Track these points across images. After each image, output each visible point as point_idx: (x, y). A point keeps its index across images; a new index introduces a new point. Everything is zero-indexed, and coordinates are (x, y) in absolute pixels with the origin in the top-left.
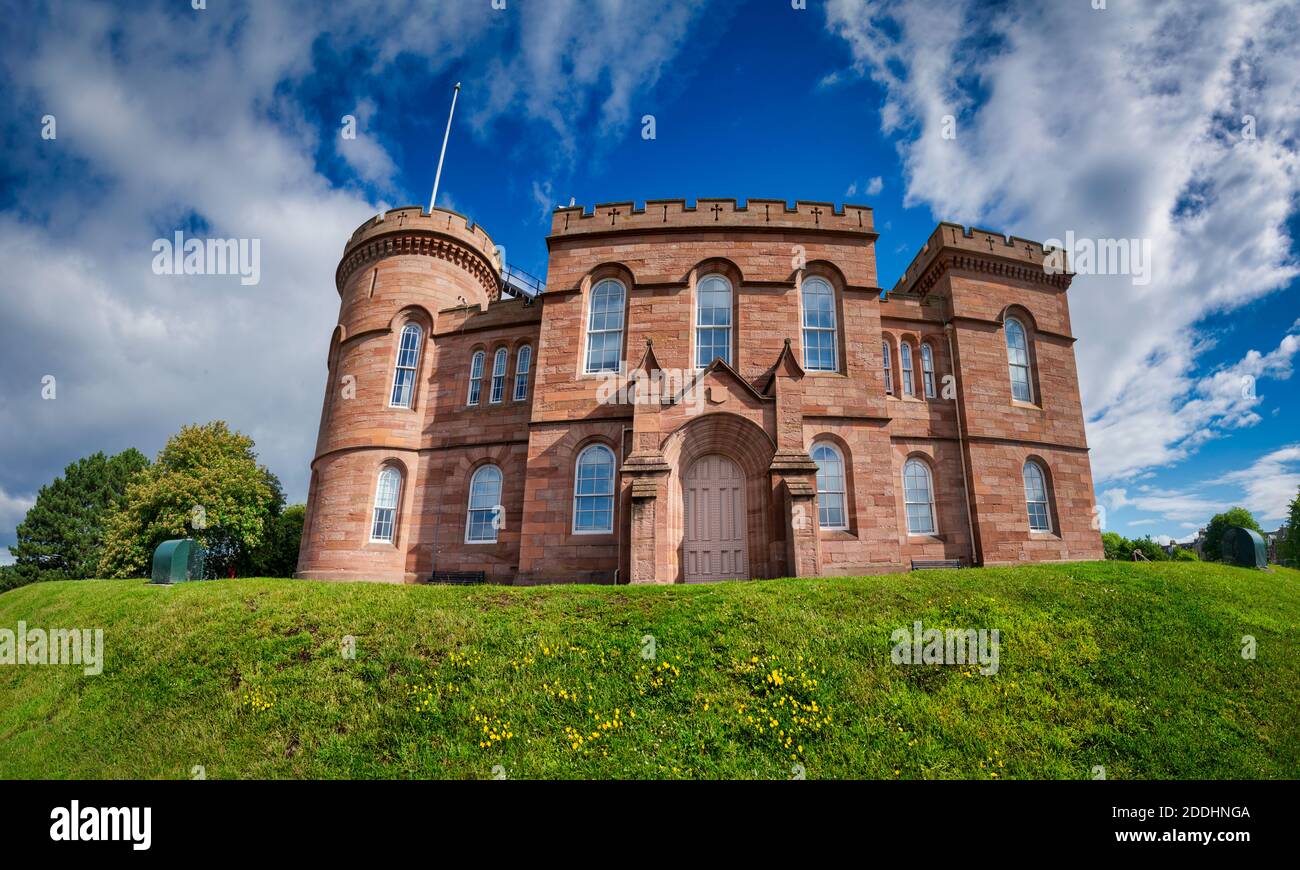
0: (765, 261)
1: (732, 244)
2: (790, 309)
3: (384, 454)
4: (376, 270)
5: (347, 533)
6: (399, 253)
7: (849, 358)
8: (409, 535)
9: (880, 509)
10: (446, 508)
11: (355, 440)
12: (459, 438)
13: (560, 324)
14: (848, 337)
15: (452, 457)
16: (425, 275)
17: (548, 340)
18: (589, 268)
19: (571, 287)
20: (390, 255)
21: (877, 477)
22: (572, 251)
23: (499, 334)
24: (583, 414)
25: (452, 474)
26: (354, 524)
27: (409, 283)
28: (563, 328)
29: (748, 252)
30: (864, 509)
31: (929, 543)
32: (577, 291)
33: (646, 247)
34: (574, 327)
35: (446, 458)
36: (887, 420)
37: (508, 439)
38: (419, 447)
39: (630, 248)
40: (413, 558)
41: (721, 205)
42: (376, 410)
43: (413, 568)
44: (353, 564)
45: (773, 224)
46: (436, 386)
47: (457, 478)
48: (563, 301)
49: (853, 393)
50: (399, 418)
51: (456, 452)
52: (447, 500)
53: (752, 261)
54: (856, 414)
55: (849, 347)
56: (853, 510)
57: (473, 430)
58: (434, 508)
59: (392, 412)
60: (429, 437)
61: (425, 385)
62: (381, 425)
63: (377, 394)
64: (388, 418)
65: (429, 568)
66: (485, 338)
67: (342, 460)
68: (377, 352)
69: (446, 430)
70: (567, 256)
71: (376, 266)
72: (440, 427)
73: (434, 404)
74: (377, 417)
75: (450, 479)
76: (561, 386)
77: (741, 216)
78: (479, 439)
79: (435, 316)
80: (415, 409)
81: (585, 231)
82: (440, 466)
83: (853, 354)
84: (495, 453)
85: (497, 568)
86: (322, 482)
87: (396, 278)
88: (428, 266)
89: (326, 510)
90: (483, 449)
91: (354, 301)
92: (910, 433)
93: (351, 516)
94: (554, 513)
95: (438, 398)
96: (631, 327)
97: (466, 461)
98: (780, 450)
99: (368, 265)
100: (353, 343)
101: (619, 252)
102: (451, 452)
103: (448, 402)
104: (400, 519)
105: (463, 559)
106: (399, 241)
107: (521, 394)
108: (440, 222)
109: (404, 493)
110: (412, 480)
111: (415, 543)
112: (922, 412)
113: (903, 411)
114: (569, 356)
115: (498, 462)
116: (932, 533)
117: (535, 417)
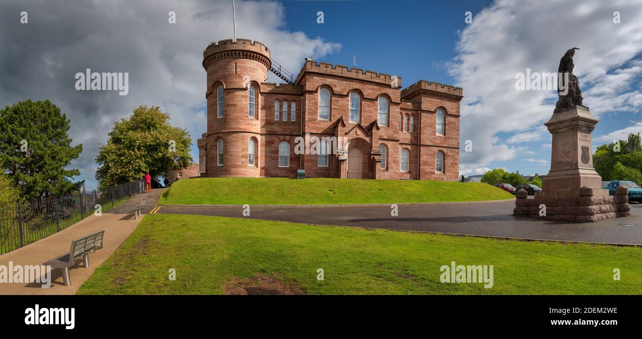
0: (370, 91)
1: (361, 84)
2: (376, 107)
3: (250, 135)
4: (236, 63)
5: (242, 162)
6: (244, 58)
7: (390, 123)
8: (261, 162)
9: (395, 164)
10: (272, 155)
11: (240, 128)
12: (274, 131)
13: (312, 102)
14: (390, 117)
15: (273, 138)
16: (255, 69)
17: (308, 106)
18: (320, 84)
19: (314, 90)
20: (241, 58)
21: (394, 156)
22: (314, 77)
23: (285, 96)
24: (320, 132)
25: (273, 143)
26: (244, 159)
27: (250, 71)
28: (313, 103)
29: (365, 88)
30: (390, 164)
31: (406, 173)
32: (316, 91)
33: (336, 81)
34: (316, 103)
35: (271, 138)
36: (399, 141)
37: (291, 134)
38: (260, 133)
39: (332, 80)
40: (264, 171)
41: (359, 71)
42: (246, 118)
43: (263, 175)
44: (245, 173)
45: (373, 80)
46: (264, 111)
47: (275, 145)
48: (312, 94)
49: (390, 132)
50: (253, 122)
51: (274, 136)
52: (273, 152)
53: (366, 91)
54: (391, 138)
55: (390, 119)
56: (387, 164)
57: (279, 129)
58: (268, 154)
59: (252, 120)
60: (264, 129)
61: (260, 111)
62: (249, 124)
63: (244, 112)
65: (268, 172)
66: (280, 97)
67: (235, 135)
68: (243, 96)
69: (270, 128)
70: (312, 78)
71: (236, 61)
72: (267, 126)
73: (264, 118)
74: (246, 121)
75: (272, 145)
76: (313, 122)
77: (364, 76)
78: (282, 133)
79: (260, 84)
80: (258, 119)
81: (317, 71)
82: (269, 140)
83: (392, 121)
84: (287, 138)
85: (291, 175)
86: (225, 142)
87: (245, 69)
88: (255, 65)
89: (231, 153)
90: (283, 136)
91: (227, 73)
92: (404, 142)
93: (243, 156)
94: (313, 160)
95: (266, 116)
96: (333, 106)
97: (277, 140)
98: (373, 149)
99: (231, 60)
100: (231, 91)
101: (329, 81)
102: (272, 136)
103: (269, 118)
104: (257, 158)
105: (279, 172)
106: (245, 54)
107: (293, 118)
108: (258, 48)
109: (257, 149)
110: (259, 144)
111: (263, 166)
112: (409, 136)
113: (403, 136)
114: (315, 113)
115: (288, 141)
116: (407, 171)
117: (307, 131)
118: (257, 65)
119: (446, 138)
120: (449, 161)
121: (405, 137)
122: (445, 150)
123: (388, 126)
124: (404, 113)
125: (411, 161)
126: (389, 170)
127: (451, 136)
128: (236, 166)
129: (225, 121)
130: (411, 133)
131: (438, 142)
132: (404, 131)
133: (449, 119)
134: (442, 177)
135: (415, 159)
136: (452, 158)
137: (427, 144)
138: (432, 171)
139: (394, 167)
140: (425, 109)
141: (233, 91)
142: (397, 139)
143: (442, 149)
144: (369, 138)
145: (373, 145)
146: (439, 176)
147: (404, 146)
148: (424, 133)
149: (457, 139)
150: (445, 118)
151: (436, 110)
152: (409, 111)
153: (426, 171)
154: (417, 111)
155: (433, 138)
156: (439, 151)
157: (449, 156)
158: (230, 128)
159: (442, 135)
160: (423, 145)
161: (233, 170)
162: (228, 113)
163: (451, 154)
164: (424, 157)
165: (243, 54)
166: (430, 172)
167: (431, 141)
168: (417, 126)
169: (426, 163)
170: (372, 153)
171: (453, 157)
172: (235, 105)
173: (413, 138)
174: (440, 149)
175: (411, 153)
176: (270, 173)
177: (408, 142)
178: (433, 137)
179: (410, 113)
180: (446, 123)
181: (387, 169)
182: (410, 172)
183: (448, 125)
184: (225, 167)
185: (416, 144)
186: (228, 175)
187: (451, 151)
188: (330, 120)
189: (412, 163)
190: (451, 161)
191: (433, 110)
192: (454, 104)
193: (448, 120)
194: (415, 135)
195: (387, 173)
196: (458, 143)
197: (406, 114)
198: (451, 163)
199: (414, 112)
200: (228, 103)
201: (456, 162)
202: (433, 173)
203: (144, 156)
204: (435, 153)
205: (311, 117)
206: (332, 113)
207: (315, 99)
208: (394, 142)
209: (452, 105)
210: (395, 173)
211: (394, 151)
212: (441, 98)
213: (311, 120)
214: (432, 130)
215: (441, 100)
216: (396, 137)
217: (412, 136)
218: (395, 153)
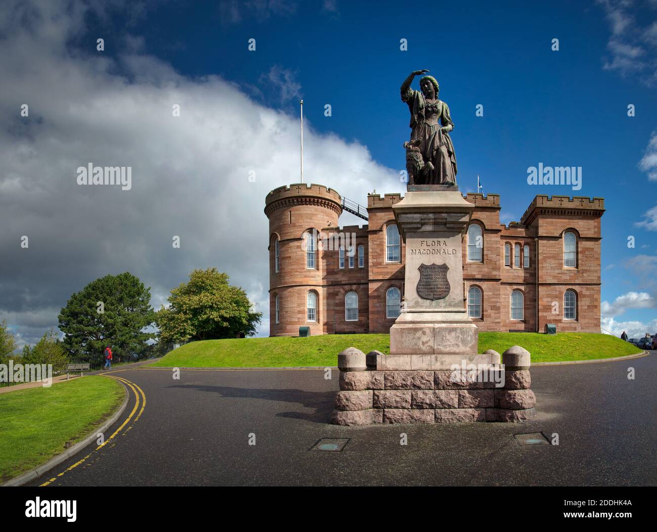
3: (309, 288)
4: (290, 212)
5: (298, 319)
6: (299, 205)
8: (323, 318)
9: (494, 311)
10: (336, 308)
11: (295, 282)
12: (338, 281)
13: (376, 243)
14: (485, 250)
15: (337, 289)
16: (312, 214)
17: (372, 249)
19: (378, 229)
20: (296, 205)
21: (491, 300)
24: (387, 277)
25: (337, 295)
26: (301, 315)
27: (307, 218)
28: (377, 245)
30: (487, 311)
32: (381, 230)
34: (381, 245)
35: (334, 289)
36: (499, 280)
37: (359, 282)
38: (322, 285)
40: (326, 327)
42: (302, 270)
43: (326, 330)
46: (325, 260)
47: (340, 297)
48: (376, 234)
49: (486, 270)
50: (312, 274)
51: (338, 287)
52: (337, 305)
54: (486, 278)
55: (486, 253)
56: (483, 311)
57: (344, 279)
58: (332, 308)
59: (309, 271)
60: (325, 280)
61: (320, 260)
62: (306, 276)
63: (302, 264)
64: (308, 274)
65: (330, 328)
67: (290, 289)
68: (298, 247)
69: (332, 278)
70: (376, 215)
71: (290, 210)
72: (330, 277)
73: (325, 268)
74: (304, 273)
75: (337, 297)
76: (379, 266)
78: (347, 282)
79: (320, 231)
80: (318, 270)
81: (381, 206)
82: (332, 292)
83: (488, 255)
84: (354, 287)
85: (359, 330)
86: (281, 298)
87: (301, 216)
88: (313, 210)
89: (286, 310)
90: (349, 286)
91: (281, 224)
92: (515, 281)
93: (300, 312)
94: (380, 311)
95: (327, 265)
97: (341, 290)
99: (285, 209)
100: (286, 242)
102: (336, 287)
103: (332, 267)
104: (318, 312)
105: (345, 327)
106: (300, 200)
107: (361, 264)
108: (315, 191)
109: (318, 303)
110: (321, 297)
111: (326, 321)
112: (522, 273)
113: (513, 273)
114: (381, 255)
115: (356, 291)
116: (522, 319)
117: (371, 278)
118: (315, 211)
119: (578, 271)
120: (583, 303)
121: (515, 274)
122: (577, 288)
123: (483, 262)
124: (513, 242)
125: (526, 307)
126: (485, 319)
127: (588, 268)
129: (280, 275)
130: (525, 269)
131: (566, 278)
132: (514, 267)
133: (584, 244)
134: (573, 325)
135: (532, 303)
136: (588, 299)
137: (548, 282)
138: (558, 318)
139: (492, 315)
140: (544, 235)
141: (288, 242)
142: (497, 277)
143: (573, 287)
146: (568, 325)
147: (515, 287)
148: (543, 267)
149: (596, 271)
150: (577, 243)
151: (561, 234)
152: (521, 239)
153: (548, 318)
154: (533, 238)
155: (559, 273)
156: (568, 290)
157: (585, 296)
158: (286, 283)
159: (573, 268)
160: (542, 284)
161: (289, 327)
162: (283, 267)
163: (587, 293)
164: (545, 300)
165: (297, 200)
166: (554, 320)
167: (554, 277)
168: (533, 259)
169: (548, 309)
171: (591, 296)
172: (290, 257)
173: (528, 275)
174: (570, 287)
175: (526, 295)
176: (334, 328)
177: (521, 281)
178: (557, 271)
179: (522, 242)
180: (579, 250)
181: (482, 319)
182: (524, 322)
183: (581, 253)
184: (280, 325)
185: (532, 282)
186: (283, 332)
187: (587, 289)
188: (401, 262)
189: (528, 308)
190: (588, 303)
191: (558, 235)
192: (592, 223)
193: (583, 246)
194: (532, 272)
195: (482, 324)
196: (599, 278)
197: (516, 243)
198: (588, 306)
199: (529, 240)
200: (283, 256)
201: (595, 304)
202: (560, 321)
204: (561, 293)
205: (375, 260)
206: (402, 253)
207: (380, 239)
208: (494, 283)
209: (587, 224)
210: (493, 322)
211: (493, 294)
212: (570, 217)
213: (377, 265)
214: (557, 262)
215: (569, 219)
216: (495, 276)
217: (526, 273)
218: (495, 296)
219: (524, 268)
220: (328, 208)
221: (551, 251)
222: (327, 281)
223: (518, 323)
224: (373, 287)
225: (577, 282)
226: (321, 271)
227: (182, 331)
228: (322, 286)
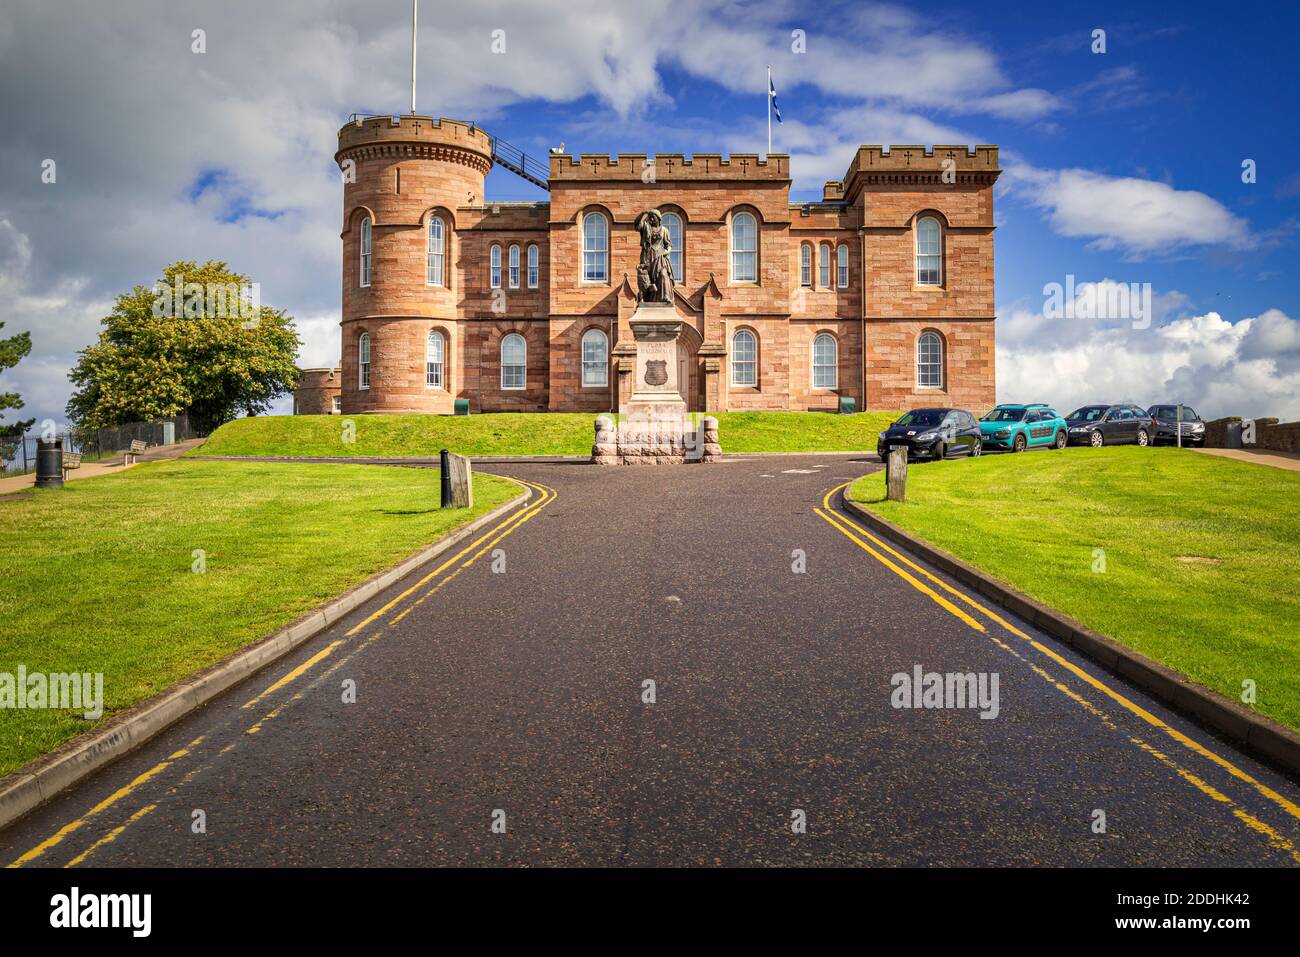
0: (705, 205)
1: (681, 192)
2: (723, 240)
3: (432, 323)
4: (398, 170)
5: (410, 382)
6: (417, 158)
7: (763, 274)
8: (457, 384)
9: (780, 374)
10: (483, 365)
11: (405, 311)
12: (489, 313)
13: (563, 247)
14: (762, 259)
15: (486, 327)
16: (443, 179)
18: (581, 206)
20: (410, 158)
21: (775, 353)
22: (567, 191)
24: (584, 311)
25: (487, 339)
26: (415, 375)
27: (431, 186)
29: (693, 197)
30: (767, 374)
32: (574, 223)
35: (480, 327)
37: (529, 316)
38: (457, 318)
39: (608, 192)
41: (673, 160)
42: (420, 288)
44: (420, 405)
45: (711, 176)
46: (462, 271)
47: (491, 342)
48: (564, 229)
49: (765, 298)
50: (439, 296)
51: (488, 324)
52: (484, 358)
53: (695, 204)
54: (765, 312)
55: (763, 266)
56: (759, 375)
58: (475, 363)
59: (433, 290)
60: (462, 310)
61: (454, 269)
62: (426, 301)
63: (419, 276)
64: (430, 296)
65: (474, 402)
67: (395, 324)
68: (412, 242)
69: (476, 306)
70: (564, 194)
71: (399, 165)
72: (472, 303)
73: (463, 285)
74: (422, 295)
75: (485, 343)
76: (569, 290)
77: (688, 169)
78: (506, 315)
79: (455, 213)
80: (449, 288)
81: (574, 179)
82: (476, 333)
83: (766, 271)
84: (519, 326)
85: (529, 407)
86: (374, 340)
87: (419, 181)
88: (443, 170)
89: (386, 363)
90: (510, 323)
91: (379, 191)
92: (820, 316)
93: (412, 369)
94: (570, 373)
95: (466, 280)
96: (613, 252)
97: (495, 330)
98: (706, 342)
99: (389, 161)
100: (388, 230)
101: (601, 195)
102: (483, 323)
103: (476, 285)
104: (448, 371)
105: (502, 401)
106: (418, 149)
107: (533, 282)
108: (449, 133)
109: (449, 352)
110: (454, 342)
111: (462, 388)
112: (832, 300)
113: (816, 300)
114: (572, 270)
115: (522, 333)
116: (833, 388)
117: (553, 311)
118: (447, 171)
119: (946, 295)
120: (958, 357)
121: (821, 302)
122: (944, 328)
123: (758, 283)
124: (816, 240)
125: (843, 363)
126: (762, 388)
127: (968, 288)
128: (396, 390)
129: (373, 295)
130: (840, 291)
131: (920, 307)
132: (818, 287)
133: (956, 241)
135: (854, 356)
136: (968, 348)
137: (884, 315)
138: (904, 385)
139: (777, 381)
140: (875, 225)
141: (394, 229)
142: (784, 311)
143: (936, 325)
144: (695, 318)
145: (706, 332)
147: (820, 327)
148: (873, 287)
149: (985, 294)
150: (944, 239)
151: (910, 222)
152: (832, 233)
153: (885, 386)
154: (855, 230)
155: (906, 299)
156: (924, 330)
157: (960, 343)
158: (386, 311)
159: (934, 288)
160: (872, 321)
161: (389, 398)
162: (380, 279)
163: (967, 336)
164: (878, 350)
165: (414, 149)
166: (896, 389)
167: (896, 306)
168: (855, 272)
169: (884, 366)
170: (700, 352)
172: (396, 260)
173: (845, 303)
174: (930, 325)
175: (842, 340)
176: (478, 402)
177: (832, 315)
178: (903, 295)
179: (834, 240)
180: (948, 252)
181: (758, 388)
182: (838, 392)
183: (951, 257)
184: (372, 393)
185: (853, 316)
186: (378, 408)
187: (965, 329)
188: (609, 284)
189: (845, 367)
190: (967, 356)
191: (902, 224)
192: (974, 198)
193: (955, 244)
194: (854, 296)
195: (757, 397)
196: (991, 306)
197: (822, 243)
198: (968, 362)
199: (847, 235)
200: (380, 256)
201: (984, 357)
202: (909, 391)
203: (181, 371)
204: (911, 337)
205: (562, 279)
206: (612, 267)
207: (571, 239)
208: (776, 321)
209: (964, 200)
210: (779, 395)
211: (775, 342)
212: (928, 187)
213: (563, 287)
214: (901, 276)
215: (926, 191)
216: (779, 308)
217: (843, 298)
218: (778, 347)
219: (838, 289)
220: (469, 166)
221: (890, 255)
222: (466, 312)
223: (827, 395)
224: (557, 327)
225: (943, 314)
226: (454, 290)
227: (164, 395)
228: (457, 320)
